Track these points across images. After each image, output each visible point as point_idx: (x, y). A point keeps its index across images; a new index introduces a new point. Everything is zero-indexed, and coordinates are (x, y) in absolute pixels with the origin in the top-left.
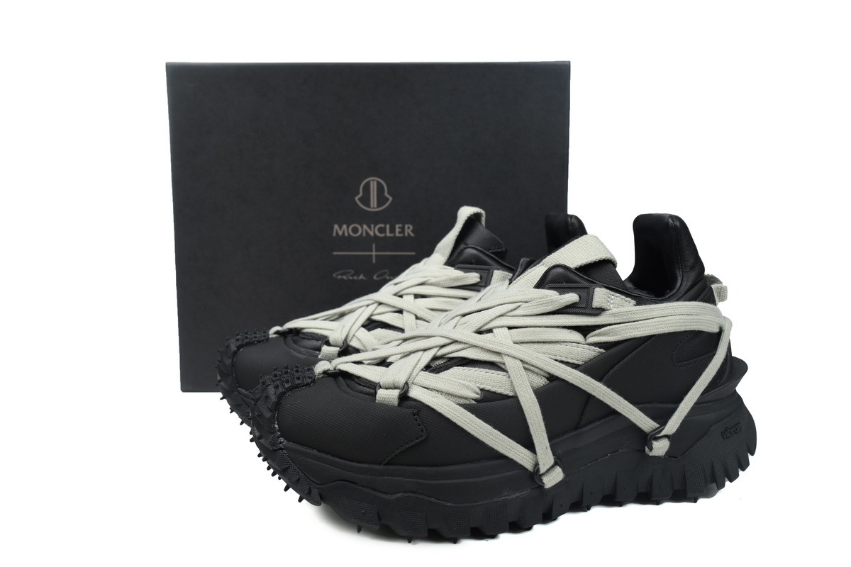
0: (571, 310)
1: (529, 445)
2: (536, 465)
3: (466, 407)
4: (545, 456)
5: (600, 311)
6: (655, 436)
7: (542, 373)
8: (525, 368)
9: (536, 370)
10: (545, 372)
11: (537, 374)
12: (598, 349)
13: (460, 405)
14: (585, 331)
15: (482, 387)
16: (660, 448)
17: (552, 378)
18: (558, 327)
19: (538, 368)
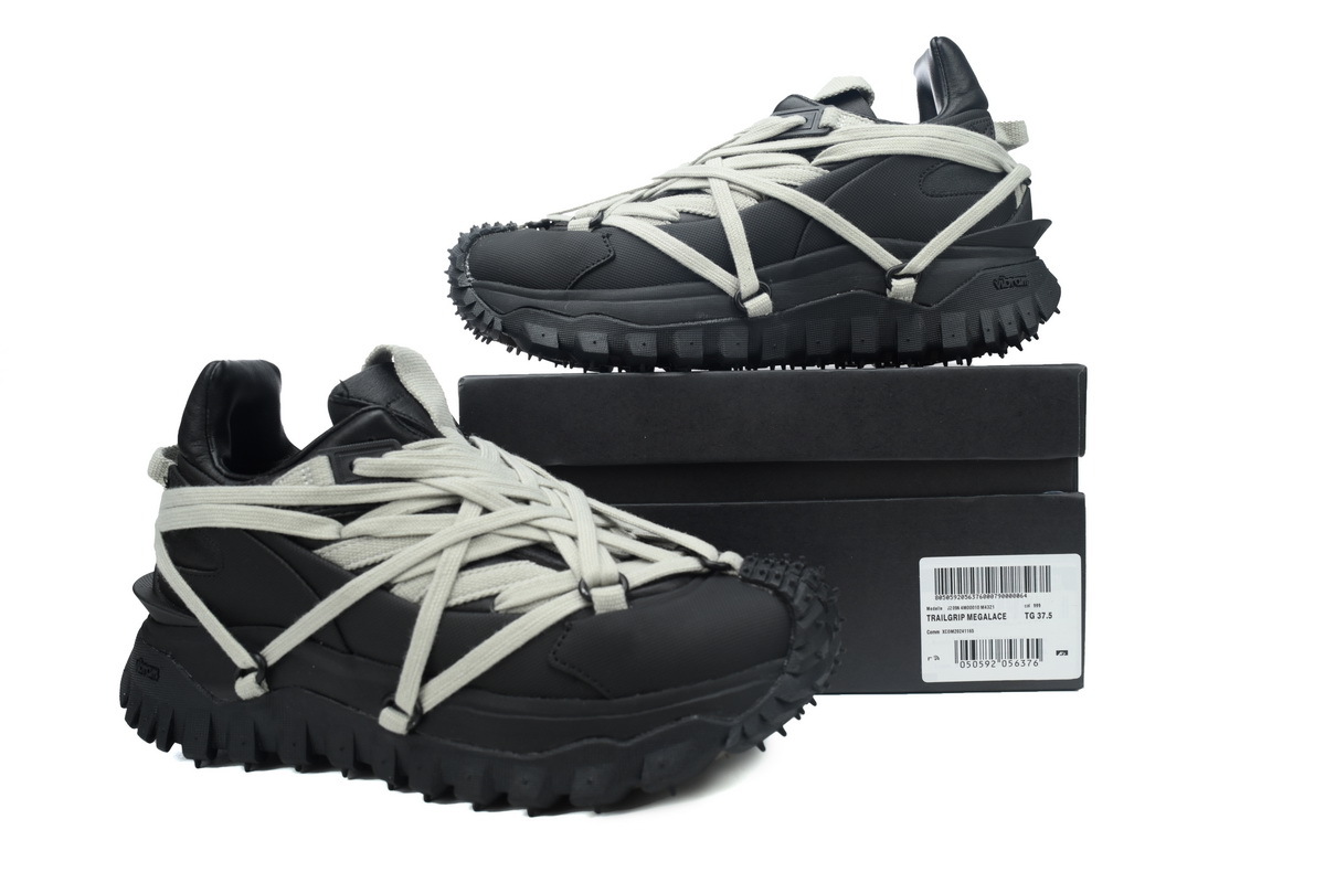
0: (793, 134)
1: (731, 267)
2: (738, 289)
3: (664, 228)
4: (748, 278)
5: (829, 129)
6: (896, 274)
7: (752, 193)
8: (731, 189)
9: (744, 190)
10: (754, 191)
11: (746, 195)
12: (821, 169)
13: (659, 227)
14: (809, 153)
15: (681, 208)
16: (903, 287)
17: (762, 197)
18: (778, 152)
19: (748, 188)
